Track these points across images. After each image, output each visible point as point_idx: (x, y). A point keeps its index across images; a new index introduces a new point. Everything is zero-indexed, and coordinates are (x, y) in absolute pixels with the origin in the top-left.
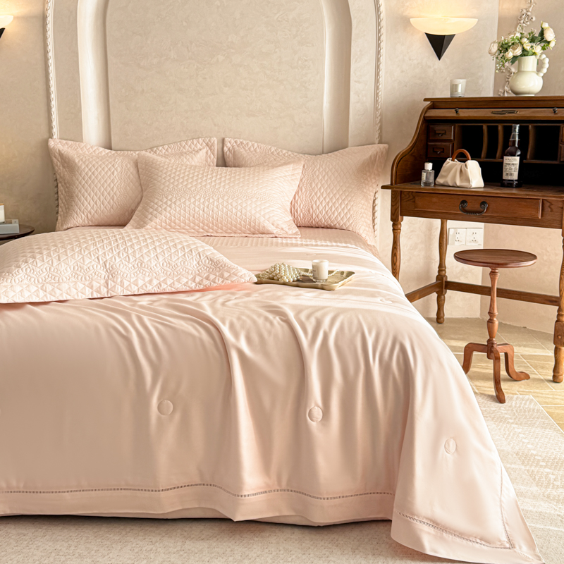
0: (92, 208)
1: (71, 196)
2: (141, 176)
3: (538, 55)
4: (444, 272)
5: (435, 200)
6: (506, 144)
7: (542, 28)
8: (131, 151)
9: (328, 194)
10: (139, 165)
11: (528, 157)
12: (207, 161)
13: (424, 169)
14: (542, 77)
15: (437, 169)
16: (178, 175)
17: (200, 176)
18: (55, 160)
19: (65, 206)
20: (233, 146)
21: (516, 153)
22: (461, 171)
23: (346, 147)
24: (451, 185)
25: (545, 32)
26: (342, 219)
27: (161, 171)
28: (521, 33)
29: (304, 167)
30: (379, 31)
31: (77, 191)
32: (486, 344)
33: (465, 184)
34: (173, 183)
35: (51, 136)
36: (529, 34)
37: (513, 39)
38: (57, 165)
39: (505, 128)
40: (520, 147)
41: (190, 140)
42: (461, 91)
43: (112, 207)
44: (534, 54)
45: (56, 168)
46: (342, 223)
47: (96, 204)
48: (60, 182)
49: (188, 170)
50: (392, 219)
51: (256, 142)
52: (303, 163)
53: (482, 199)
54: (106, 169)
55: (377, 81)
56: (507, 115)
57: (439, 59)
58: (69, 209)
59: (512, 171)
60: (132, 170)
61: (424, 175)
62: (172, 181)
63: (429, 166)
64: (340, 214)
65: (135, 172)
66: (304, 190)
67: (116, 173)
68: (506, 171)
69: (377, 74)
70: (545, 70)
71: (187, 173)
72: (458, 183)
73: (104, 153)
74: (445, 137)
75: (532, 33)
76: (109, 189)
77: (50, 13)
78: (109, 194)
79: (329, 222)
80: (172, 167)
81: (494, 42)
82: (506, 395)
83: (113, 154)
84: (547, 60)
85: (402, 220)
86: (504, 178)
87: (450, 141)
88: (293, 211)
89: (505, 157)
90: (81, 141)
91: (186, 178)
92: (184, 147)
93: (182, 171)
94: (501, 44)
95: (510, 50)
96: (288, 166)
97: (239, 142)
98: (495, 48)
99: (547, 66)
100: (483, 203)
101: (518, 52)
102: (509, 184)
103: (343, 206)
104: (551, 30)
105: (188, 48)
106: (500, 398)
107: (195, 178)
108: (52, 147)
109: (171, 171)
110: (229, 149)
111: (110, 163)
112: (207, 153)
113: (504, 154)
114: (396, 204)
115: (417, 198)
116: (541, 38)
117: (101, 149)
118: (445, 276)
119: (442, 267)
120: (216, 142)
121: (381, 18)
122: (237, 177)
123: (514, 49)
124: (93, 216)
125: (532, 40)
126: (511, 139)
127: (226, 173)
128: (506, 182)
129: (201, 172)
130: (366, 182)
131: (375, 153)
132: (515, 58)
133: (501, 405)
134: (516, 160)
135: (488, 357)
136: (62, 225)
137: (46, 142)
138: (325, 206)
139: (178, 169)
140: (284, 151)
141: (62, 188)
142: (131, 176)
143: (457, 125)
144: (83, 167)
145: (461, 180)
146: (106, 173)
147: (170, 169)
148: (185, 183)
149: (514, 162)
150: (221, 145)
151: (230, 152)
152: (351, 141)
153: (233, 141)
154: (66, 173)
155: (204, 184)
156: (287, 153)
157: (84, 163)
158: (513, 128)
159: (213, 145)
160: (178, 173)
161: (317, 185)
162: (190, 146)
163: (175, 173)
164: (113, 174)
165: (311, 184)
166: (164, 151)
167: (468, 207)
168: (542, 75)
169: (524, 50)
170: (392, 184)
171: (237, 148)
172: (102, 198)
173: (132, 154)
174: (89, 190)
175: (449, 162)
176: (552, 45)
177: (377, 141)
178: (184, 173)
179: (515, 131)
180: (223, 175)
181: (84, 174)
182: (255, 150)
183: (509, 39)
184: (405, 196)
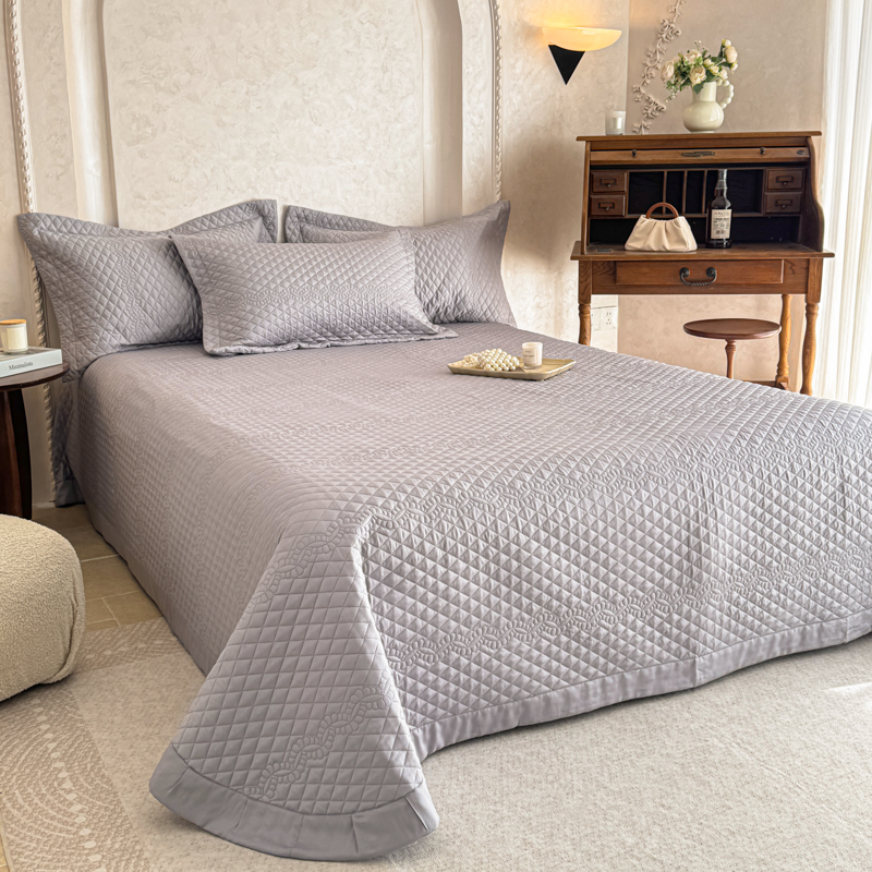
5: (645, 270)
6: (711, 195)
7: (723, 46)
14: (724, 110)
21: (725, 205)
22: (666, 231)
24: (655, 249)
25: (726, 50)
33: (679, 247)
40: (729, 198)
50: (580, 300)
53: (709, 265)
56: (702, 157)
57: (566, 83)
59: (724, 228)
68: (715, 228)
70: (729, 100)
72: (668, 247)
74: (615, 189)
84: (732, 88)
86: (713, 237)
87: (622, 192)
89: (714, 211)
94: (677, 67)
98: (670, 72)
99: (732, 95)
101: (703, 76)
102: (718, 245)
104: (736, 49)
113: (710, 209)
114: (586, 280)
115: (619, 270)
116: (722, 58)
121: (499, 24)
126: (718, 184)
128: (715, 242)
134: (727, 214)
145: (669, 241)
149: (726, 217)
158: (720, 175)
167: (692, 275)
175: (644, 222)
176: (735, 66)
179: (723, 177)
184: (599, 268)
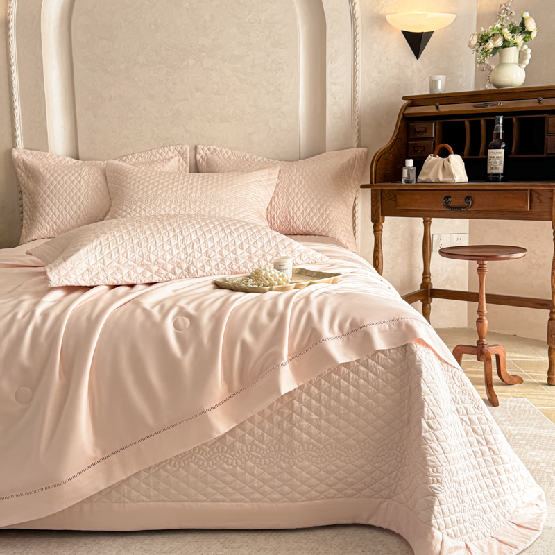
0: (58, 218)
1: (35, 207)
2: (109, 184)
3: (520, 45)
4: (428, 279)
5: (417, 197)
6: (489, 138)
7: (523, 18)
8: (99, 160)
9: (306, 199)
10: (107, 174)
11: (513, 151)
12: (179, 169)
13: (405, 166)
14: (525, 69)
15: (419, 165)
16: (148, 182)
17: (171, 182)
18: (19, 170)
19: (29, 217)
20: (206, 154)
21: (500, 145)
22: (443, 166)
23: (325, 152)
24: (433, 181)
25: (525, 22)
26: (321, 224)
27: (130, 178)
28: (501, 25)
29: (280, 172)
30: (354, 31)
31: (41, 201)
32: (476, 345)
33: (448, 179)
34: (142, 189)
35: (15, 146)
36: (510, 25)
37: (493, 30)
38: (21, 176)
39: (487, 121)
40: (504, 140)
41: (161, 148)
42: (441, 88)
43: (79, 217)
44: (515, 45)
45: (21, 179)
46: (321, 229)
47: (62, 214)
48: (25, 193)
49: (158, 175)
50: (373, 221)
51: (230, 149)
52: (279, 168)
53: (466, 194)
54: (73, 178)
55: (354, 82)
56: (489, 108)
57: (418, 59)
58: (33, 220)
59: (497, 165)
60: (100, 178)
61: (405, 172)
62: (141, 187)
63: (410, 163)
64: (318, 219)
65: (103, 181)
66: (280, 195)
67: (82, 182)
68: (491, 165)
69: (354, 75)
70: (527, 62)
71: (157, 179)
72: (441, 179)
73: (70, 163)
74: (425, 135)
75: (512, 24)
76: (75, 199)
77: (13, 18)
78: (75, 203)
79: (308, 228)
80: (141, 173)
81: (474, 35)
82: (499, 399)
83: (81, 164)
84: (529, 51)
85: (384, 221)
86: (488, 173)
87: (431, 138)
88: (270, 218)
89: (489, 151)
90: (47, 150)
91: (156, 184)
92: (155, 156)
93: (152, 178)
94: (480, 37)
95: (490, 41)
96: (264, 171)
97: (212, 150)
98: (475, 40)
99: (529, 56)
100: (468, 197)
101: (499, 43)
102: (495, 178)
103: (321, 212)
104: (533, 19)
105: (156, 52)
106: (492, 401)
107: (165, 184)
108: (16, 157)
109: (140, 177)
110: (202, 157)
111: (77, 172)
112: (179, 161)
113: (488, 147)
114: (376, 204)
115: (398, 196)
116: (522, 29)
117: (68, 159)
118: (430, 283)
119: (426, 274)
120: (188, 150)
121: (356, 16)
122: (210, 182)
123: (495, 40)
124: (59, 227)
125: (513, 31)
126: (494, 132)
127: (198, 178)
128: (491, 177)
129: (172, 178)
130: (345, 186)
131: (354, 156)
132: (496, 49)
133: (494, 408)
134: (501, 153)
135: (479, 360)
136: (26, 237)
137: (10, 152)
138: (303, 211)
139: (148, 175)
140: (260, 158)
141: (26, 199)
142: (99, 185)
143: (438, 122)
144: (48, 176)
145: (444, 176)
146: (72, 182)
147: (139, 175)
148: (155, 189)
149: (499, 155)
150: (193, 153)
151: (203, 160)
152: (328, 145)
153: (206, 149)
154: (30, 183)
155: (175, 189)
156: (263, 159)
157: (49, 172)
158: (496, 121)
159: (185, 152)
160: (147, 179)
161: (294, 190)
162: (161, 155)
163: (144, 179)
164: (80, 182)
165: (288, 190)
166: (134, 160)
167: (453, 202)
168: (524, 66)
169: (505, 40)
170: (371, 183)
171: (210, 156)
172: (68, 208)
173: (100, 164)
174: (55, 200)
175: (431, 159)
176: (534, 35)
177: (355, 145)
178: (154, 179)
179: (499, 123)
180: (195, 180)
181: (49, 183)
182: (229, 157)
183: (489, 30)
184: (386, 195)
